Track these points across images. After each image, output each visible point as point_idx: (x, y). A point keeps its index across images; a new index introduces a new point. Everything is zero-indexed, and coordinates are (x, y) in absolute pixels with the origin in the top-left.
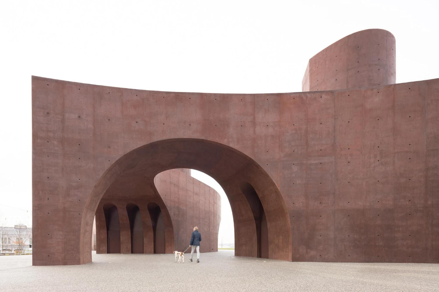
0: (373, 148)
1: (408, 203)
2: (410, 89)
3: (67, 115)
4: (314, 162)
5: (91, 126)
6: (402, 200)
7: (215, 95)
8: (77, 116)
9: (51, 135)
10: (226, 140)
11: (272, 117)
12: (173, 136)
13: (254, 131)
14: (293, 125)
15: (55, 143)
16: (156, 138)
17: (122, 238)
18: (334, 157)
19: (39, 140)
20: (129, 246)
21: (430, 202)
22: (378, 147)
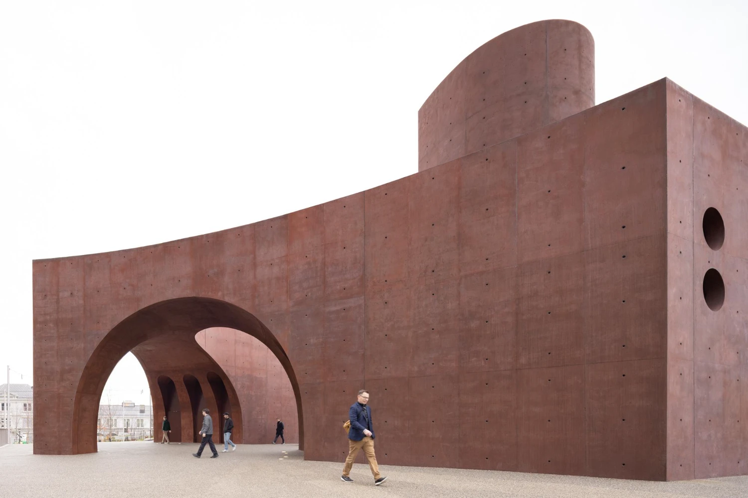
0: (424, 274)
1: (483, 364)
2: (487, 160)
3: (61, 294)
4: (333, 309)
5: (81, 302)
6: (473, 360)
7: (207, 235)
8: (70, 293)
9: (48, 317)
10: (220, 294)
11: (277, 251)
12: (160, 299)
13: (255, 275)
14: (305, 257)
15: (52, 325)
16: (144, 305)
17: (183, 422)
18: (363, 297)
19: (38, 325)
20: (192, 433)
21: (523, 360)
22: (433, 271)
